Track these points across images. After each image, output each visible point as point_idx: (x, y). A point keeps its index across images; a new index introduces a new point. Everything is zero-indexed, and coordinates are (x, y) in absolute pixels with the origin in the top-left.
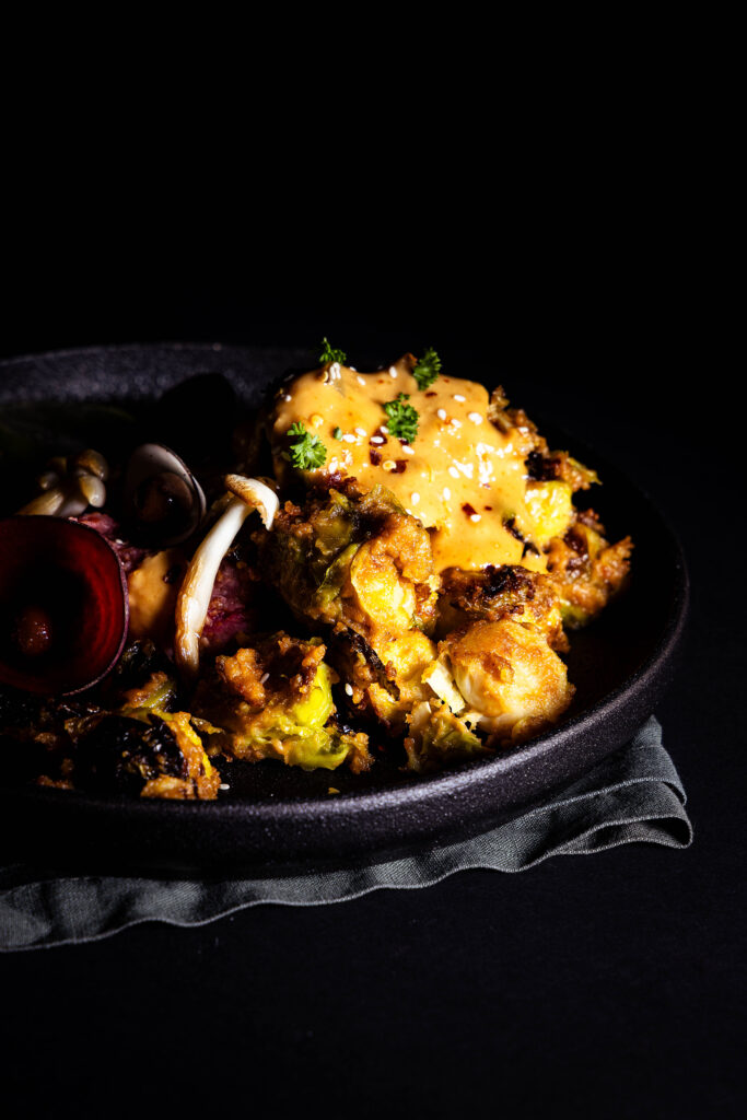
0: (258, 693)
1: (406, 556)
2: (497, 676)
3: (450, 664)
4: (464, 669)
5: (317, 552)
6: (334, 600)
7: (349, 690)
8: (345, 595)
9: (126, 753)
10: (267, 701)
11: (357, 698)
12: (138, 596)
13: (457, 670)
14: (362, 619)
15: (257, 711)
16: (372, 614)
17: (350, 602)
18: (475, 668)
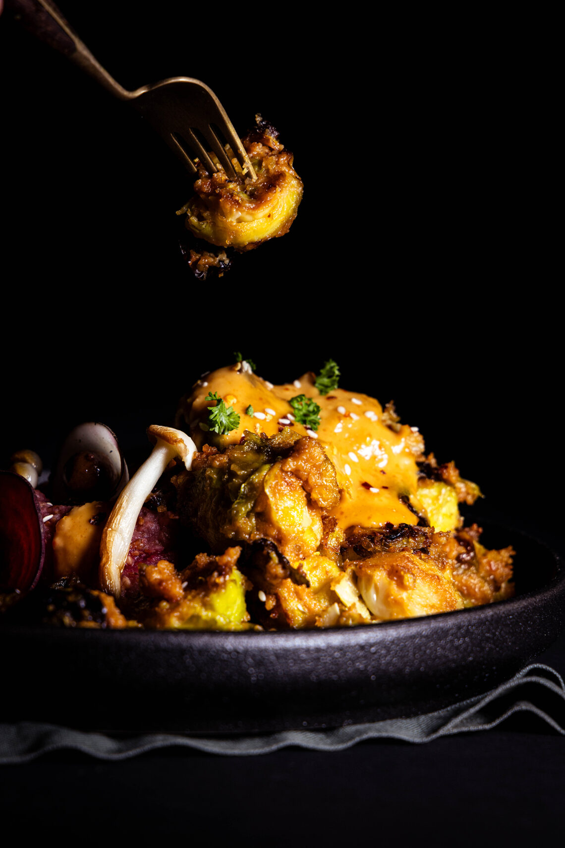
0: (177, 589)
1: (314, 479)
2: (401, 584)
3: (356, 579)
4: (370, 579)
5: (233, 475)
6: (248, 515)
7: (263, 597)
8: (259, 509)
9: (51, 608)
10: (185, 597)
11: (271, 604)
12: (66, 538)
13: (363, 583)
14: (274, 533)
15: (175, 604)
16: (284, 526)
17: (263, 516)
18: (380, 576)
